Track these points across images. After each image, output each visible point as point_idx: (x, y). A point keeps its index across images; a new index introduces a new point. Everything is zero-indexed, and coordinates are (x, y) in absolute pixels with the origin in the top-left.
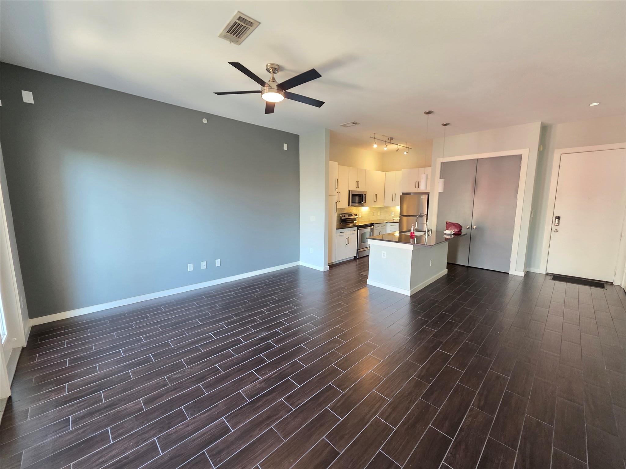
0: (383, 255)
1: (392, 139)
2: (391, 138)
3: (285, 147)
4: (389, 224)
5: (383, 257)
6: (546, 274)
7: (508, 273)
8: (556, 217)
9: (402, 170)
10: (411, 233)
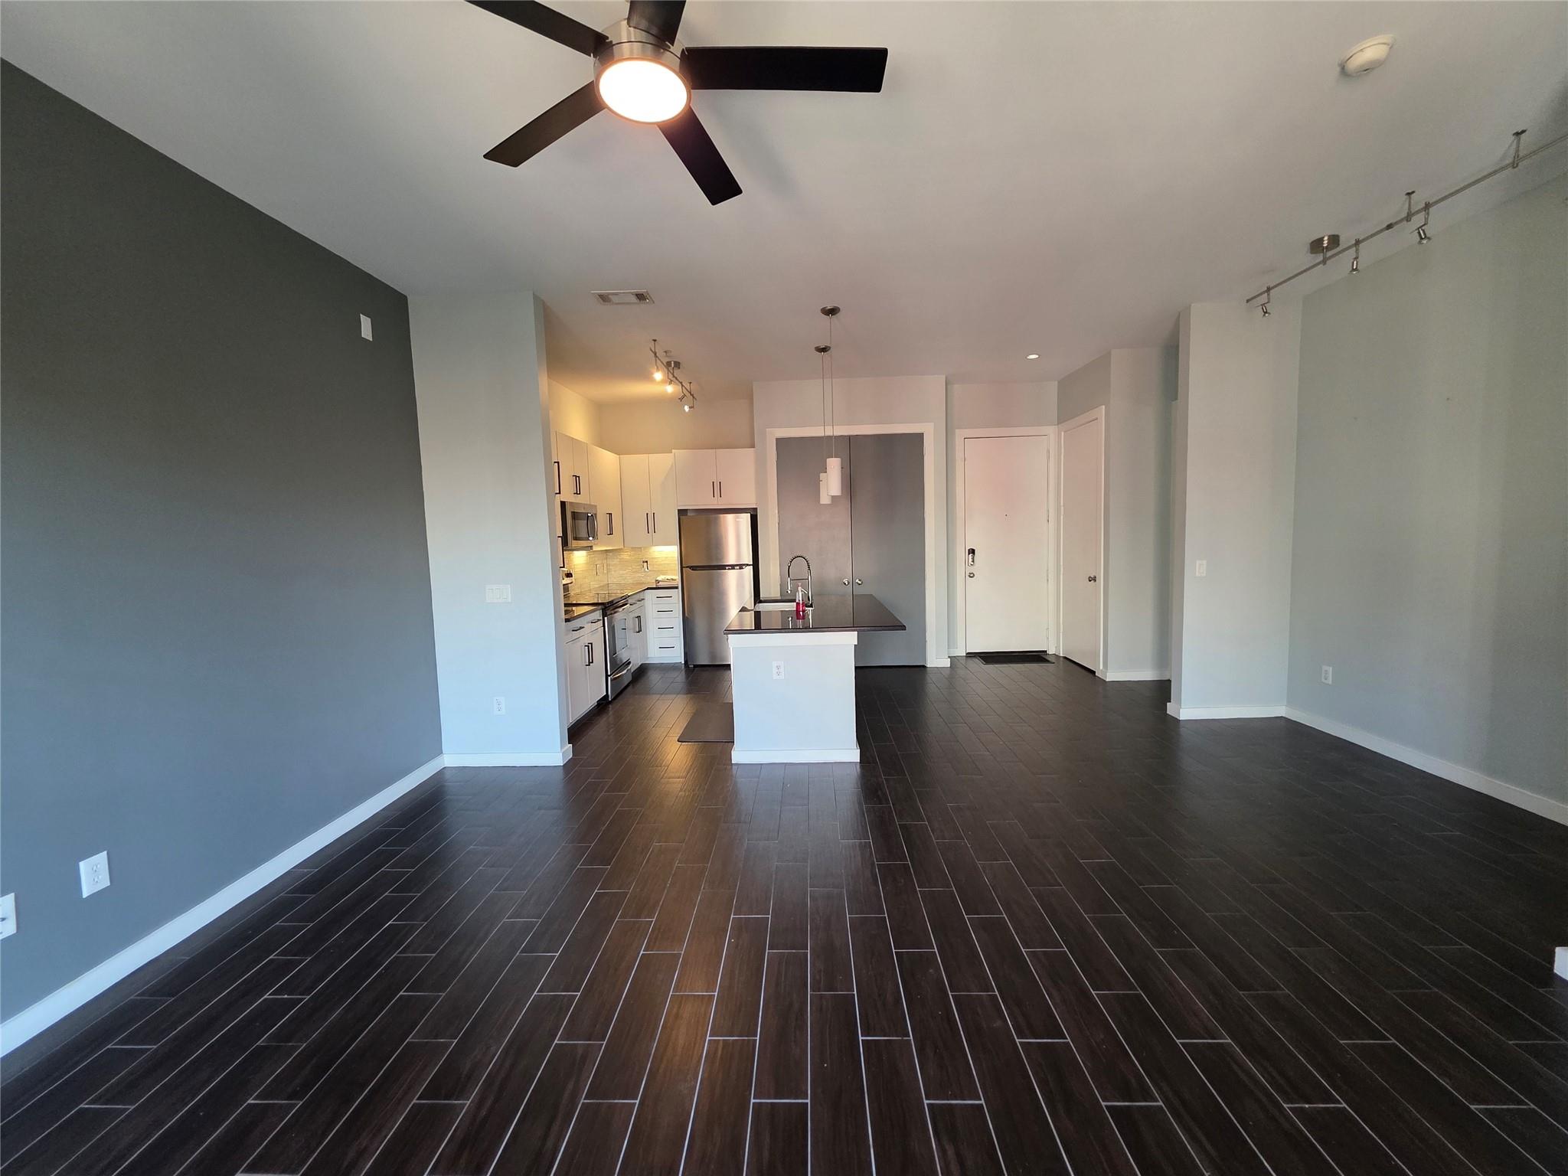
0: (775, 670)
1: (677, 365)
2: (675, 362)
3: (366, 331)
4: (650, 595)
5: (775, 677)
6: (966, 656)
7: (924, 667)
8: (969, 550)
9: (673, 451)
10: (798, 604)
